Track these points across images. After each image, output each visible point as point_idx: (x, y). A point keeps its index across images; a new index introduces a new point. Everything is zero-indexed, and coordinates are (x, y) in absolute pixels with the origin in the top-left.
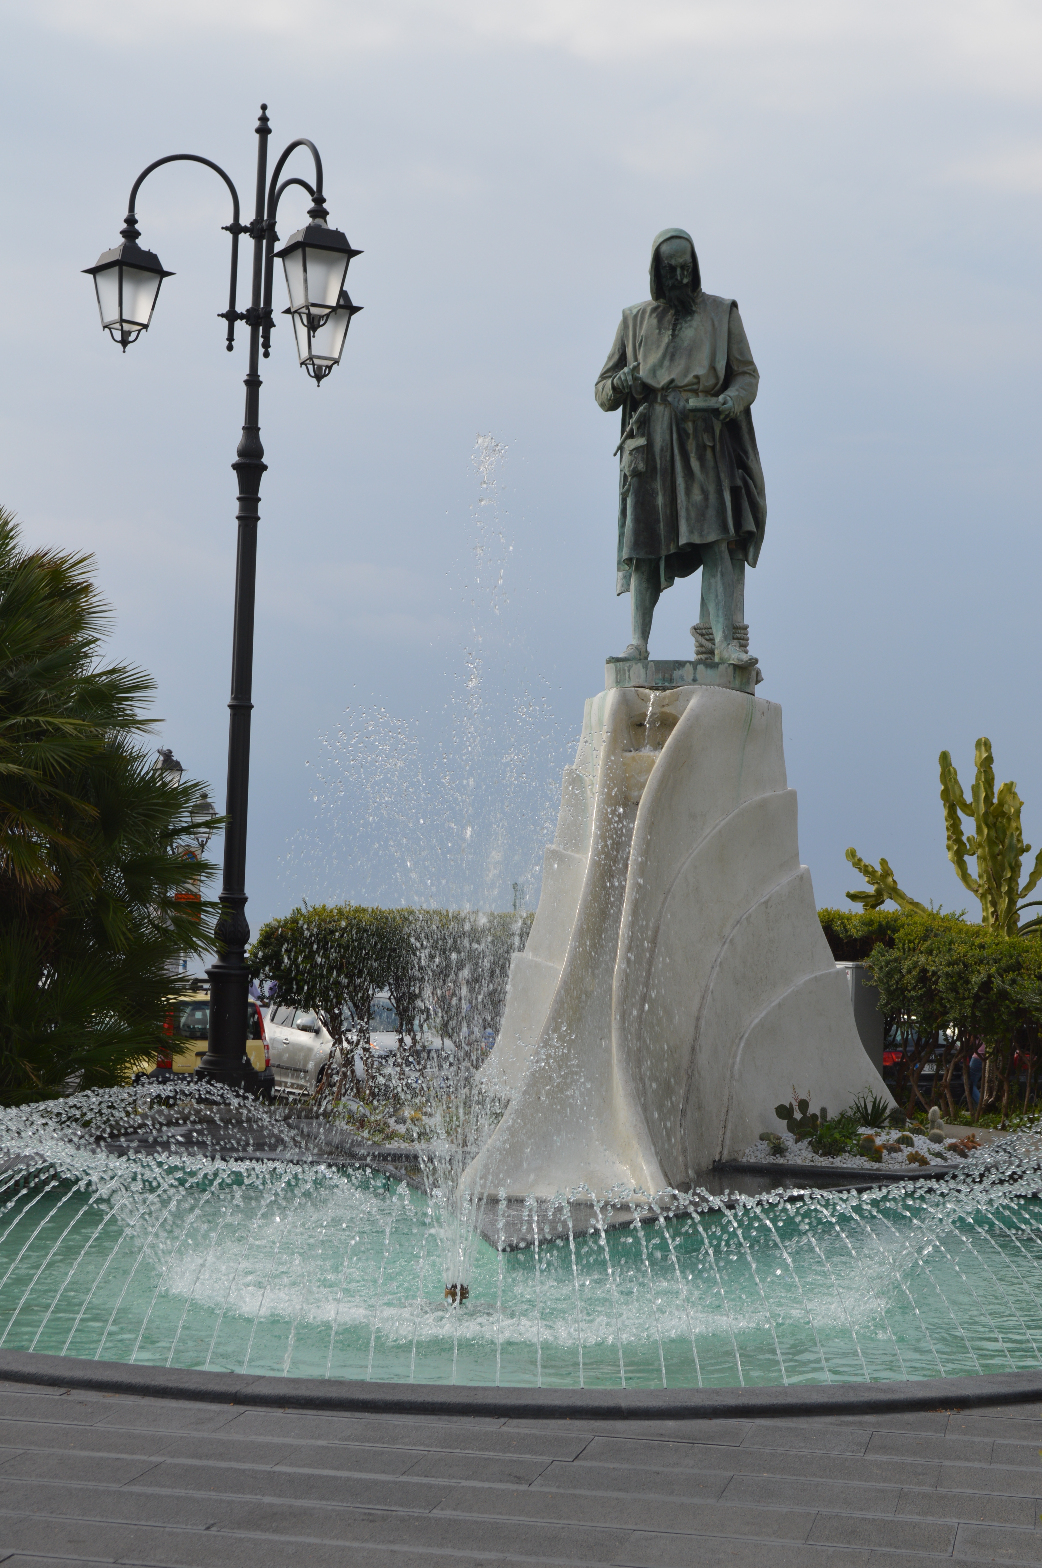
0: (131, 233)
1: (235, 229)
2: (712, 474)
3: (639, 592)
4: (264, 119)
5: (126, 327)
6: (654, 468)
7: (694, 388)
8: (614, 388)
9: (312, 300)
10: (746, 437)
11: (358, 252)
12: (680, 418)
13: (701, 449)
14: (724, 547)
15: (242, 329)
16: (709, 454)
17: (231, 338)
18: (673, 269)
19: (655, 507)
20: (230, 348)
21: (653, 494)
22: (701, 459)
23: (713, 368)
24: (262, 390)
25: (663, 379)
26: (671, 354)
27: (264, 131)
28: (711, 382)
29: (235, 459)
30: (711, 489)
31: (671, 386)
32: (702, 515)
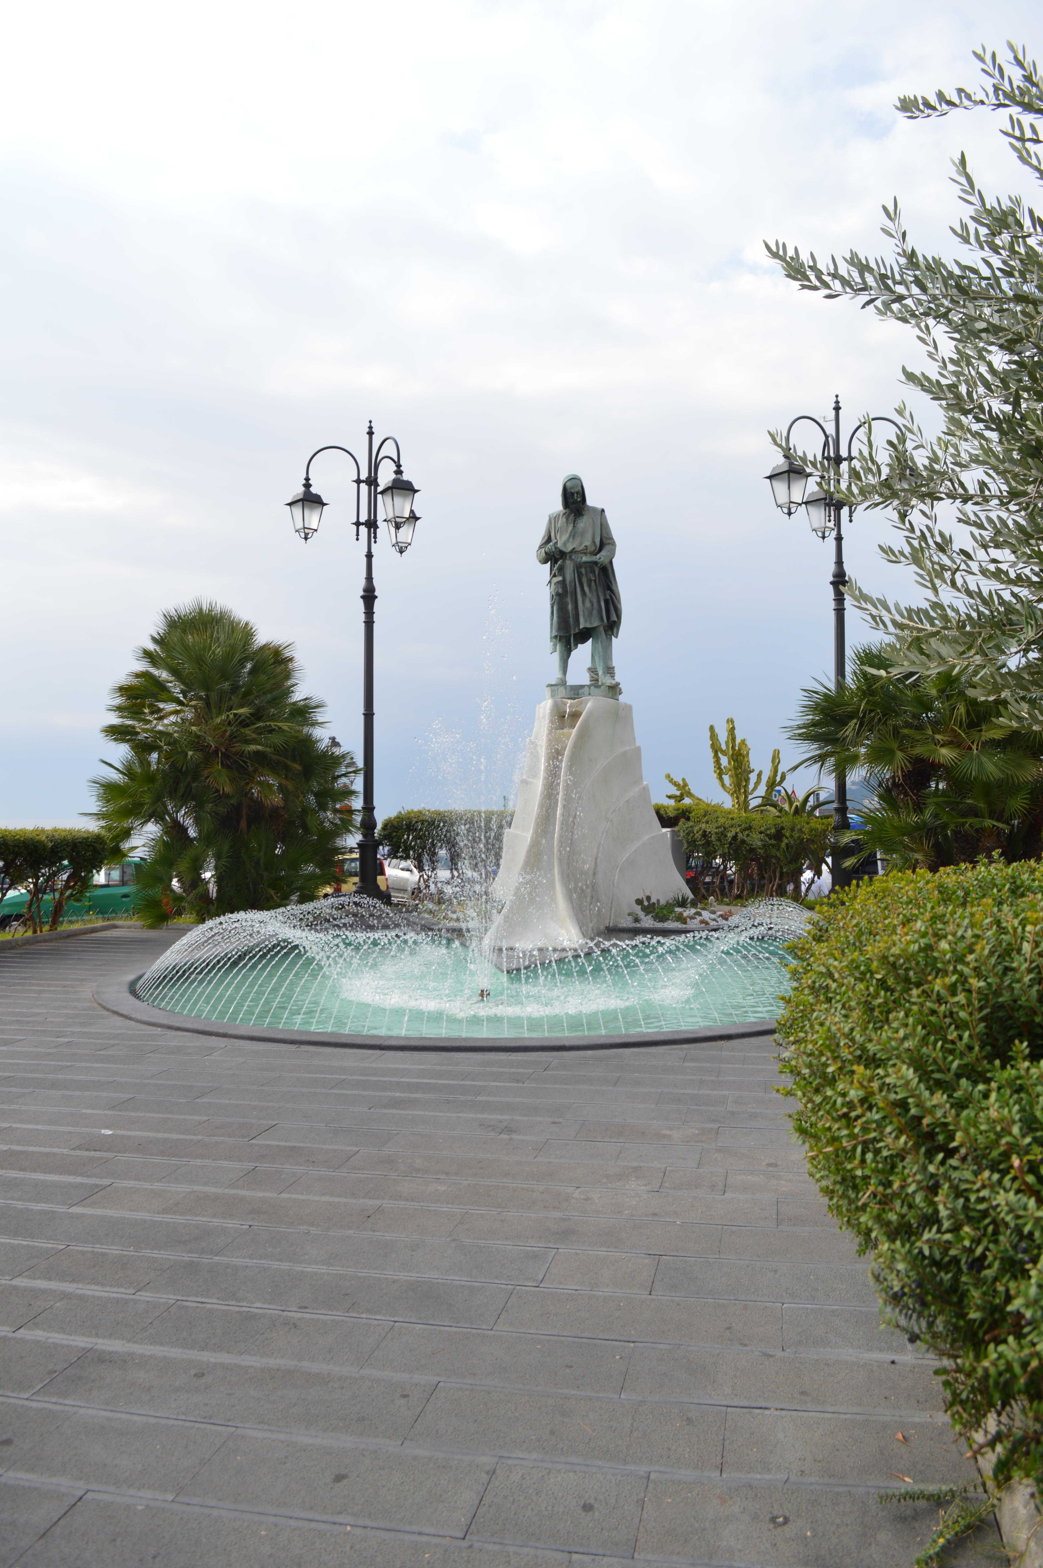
0: (307, 485)
1: (358, 481)
2: (595, 593)
3: (561, 652)
4: (371, 428)
5: (307, 531)
6: (567, 591)
7: (585, 552)
8: (546, 553)
9: (397, 515)
10: (611, 575)
11: (418, 491)
12: (578, 567)
13: (589, 581)
14: (602, 629)
15: (363, 530)
16: (593, 583)
17: (358, 535)
18: (572, 494)
19: (567, 611)
20: (357, 539)
21: (567, 604)
22: (589, 586)
23: (594, 542)
24: (373, 559)
25: (569, 548)
26: (573, 535)
27: (371, 433)
28: (593, 548)
29: (362, 593)
30: (595, 600)
31: (573, 551)
32: (590, 614)
